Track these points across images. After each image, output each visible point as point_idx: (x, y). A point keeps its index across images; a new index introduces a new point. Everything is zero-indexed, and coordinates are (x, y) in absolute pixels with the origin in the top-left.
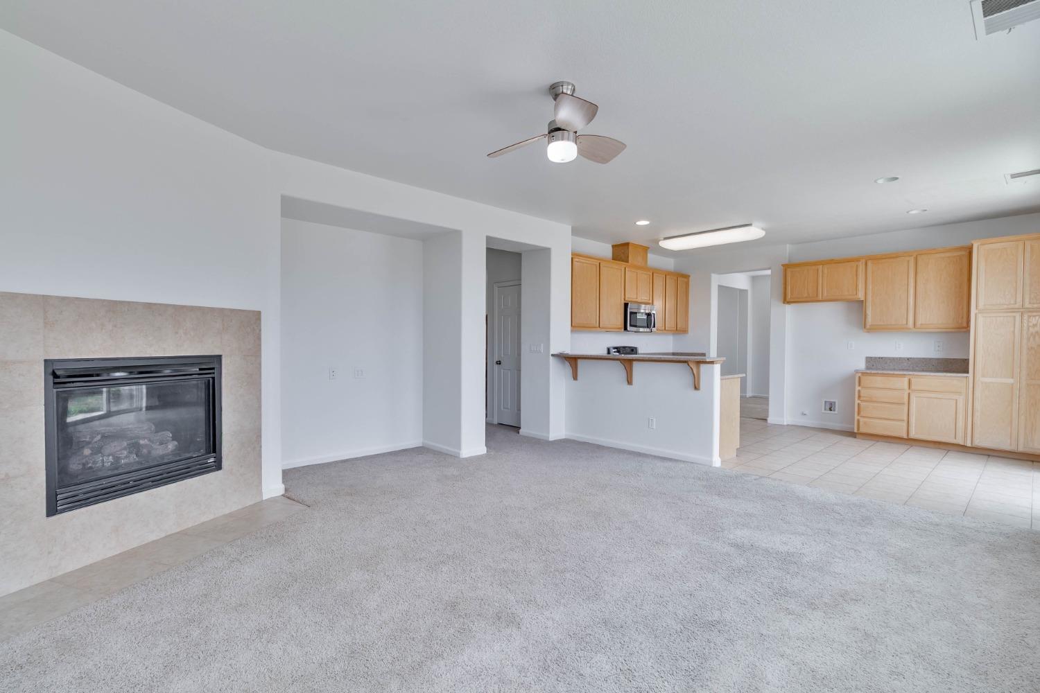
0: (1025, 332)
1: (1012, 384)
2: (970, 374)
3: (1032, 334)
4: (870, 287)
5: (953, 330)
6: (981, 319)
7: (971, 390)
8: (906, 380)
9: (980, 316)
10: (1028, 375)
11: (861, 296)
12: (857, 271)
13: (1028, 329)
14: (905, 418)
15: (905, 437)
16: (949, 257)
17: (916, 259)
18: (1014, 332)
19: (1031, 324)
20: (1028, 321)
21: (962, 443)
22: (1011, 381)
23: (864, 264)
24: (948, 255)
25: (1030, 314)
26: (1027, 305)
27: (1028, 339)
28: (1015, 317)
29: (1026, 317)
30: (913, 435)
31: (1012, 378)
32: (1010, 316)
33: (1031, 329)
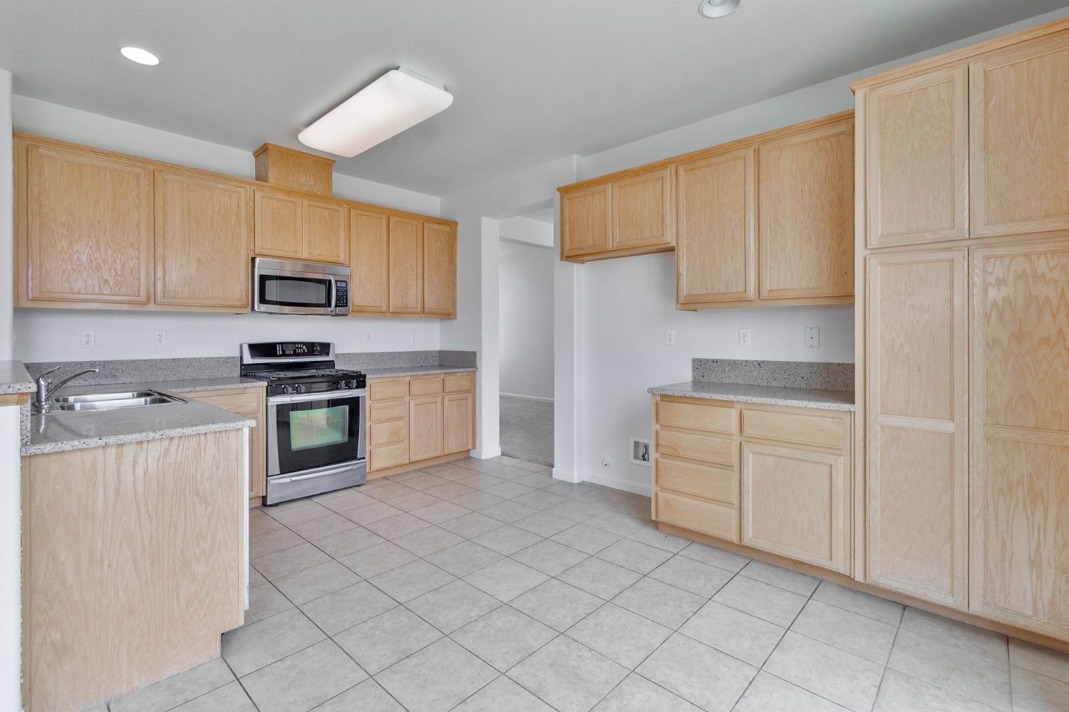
0: (976, 300)
1: (952, 435)
2: (858, 407)
3: (994, 304)
4: (684, 219)
5: (825, 302)
6: (876, 270)
7: (860, 444)
8: (734, 413)
9: (873, 262)
10: (987, 412)
11: (670, 239)
12: (662, 189)
13: (985, 292)
14: (735, 500)
15: (735, 539)
16: (818, 140)
17: (757, 152)
18: (951, 300)
19: (992, 279)
20: (985, 272)
21: (843, 570)
22: (949, 427)
23: (673, 172)
24: (816, 134)
25: (988, 252)
26: (980, 229)
27: (987, 318)
28: (952, 261)
29: (978, 257)
30: (750, 538)
31: (952, 419)
32: (942, 261)
33: (993, 293)
